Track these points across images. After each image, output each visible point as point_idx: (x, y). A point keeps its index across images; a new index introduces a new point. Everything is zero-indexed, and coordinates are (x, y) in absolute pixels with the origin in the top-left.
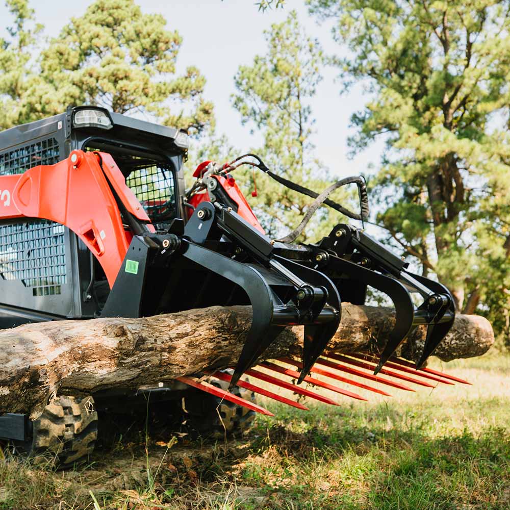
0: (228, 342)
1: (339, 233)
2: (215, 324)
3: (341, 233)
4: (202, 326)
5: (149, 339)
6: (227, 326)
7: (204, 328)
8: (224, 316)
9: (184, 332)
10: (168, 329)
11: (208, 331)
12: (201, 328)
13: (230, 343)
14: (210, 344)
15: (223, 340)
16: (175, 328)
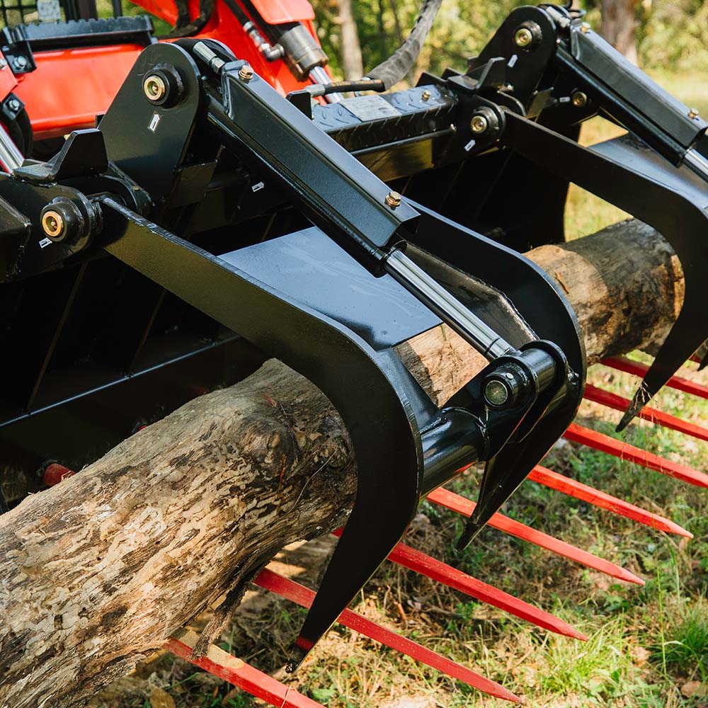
0: (275, 513)
1: (523, 35)
2: (235, 477)
3: (528, 35)
4: (198, 498)
5: (37, 628)
6: (269, 472)
7: (205, 504)
8: (258, 442)
9: (145, 541)
10: (95, 550)
11: (216, 512)
12: (196, 508)
13: (281, 513)
14: (227, 546)
15: (261, 516)
16: (118, 538)
